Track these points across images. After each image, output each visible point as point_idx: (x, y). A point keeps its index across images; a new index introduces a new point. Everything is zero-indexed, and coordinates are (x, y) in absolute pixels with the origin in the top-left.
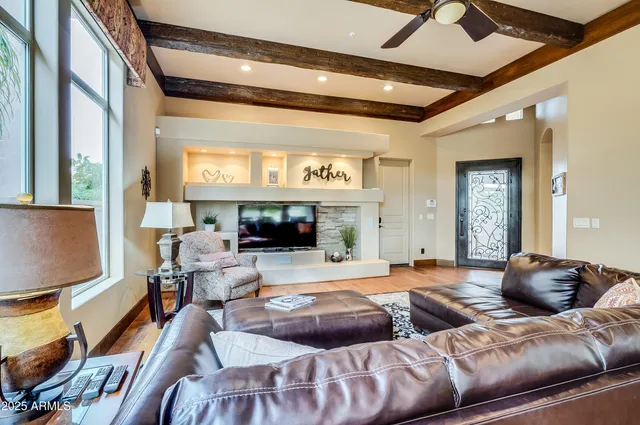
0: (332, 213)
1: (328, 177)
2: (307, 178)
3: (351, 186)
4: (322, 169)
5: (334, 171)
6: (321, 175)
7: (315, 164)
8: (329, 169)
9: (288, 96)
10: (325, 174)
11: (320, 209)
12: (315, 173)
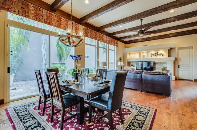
0: (159, 64)
1: (157, 55)
2: (152, 56)
3: (164, 57)
4: (156, 53)
5: (159, 54)
7: (153, 52)
10: (156, 55)
11: (156, 63)
12: (154, 55)
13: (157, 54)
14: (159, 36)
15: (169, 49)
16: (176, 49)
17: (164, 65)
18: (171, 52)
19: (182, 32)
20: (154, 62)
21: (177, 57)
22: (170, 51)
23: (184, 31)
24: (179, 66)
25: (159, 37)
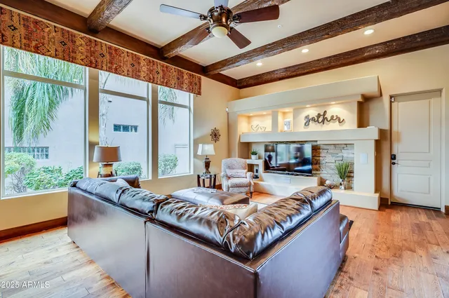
0: (332, 149)
1: (323, 121)
2: (307, 124)
3: (345, 127)
4: (319, 116)
5: (328, 116)
6: (318, 121)
7: (312, 112)
8: (324, 115)
9: (297, 67)
10: (320, 120)
11: (322, 146)
12: (313, 119)
13: (322, 118)
14: (330, 57)
15: (360, 99)
16: (386, 99)
17: (345, 155)
18: (368, 109)
19: (404, 38)
20: (315, 144)
21: (387, 127)
22: (365, 105)
23: (410, 36)
24: (393, 157)
25: (330, 63)
